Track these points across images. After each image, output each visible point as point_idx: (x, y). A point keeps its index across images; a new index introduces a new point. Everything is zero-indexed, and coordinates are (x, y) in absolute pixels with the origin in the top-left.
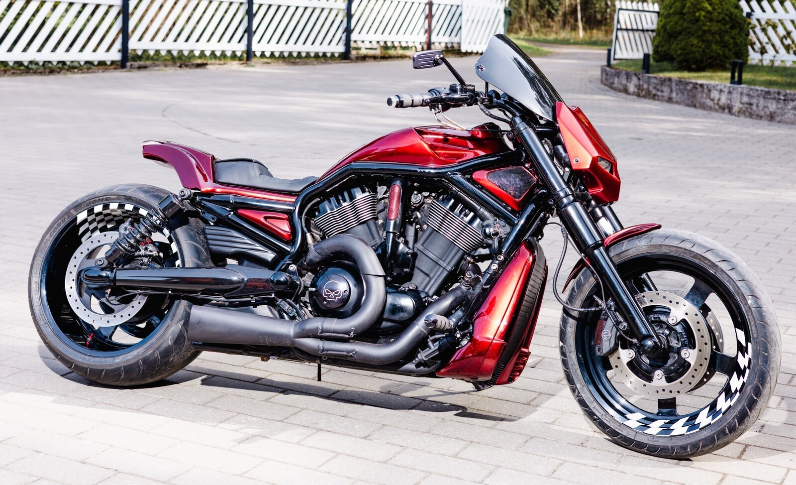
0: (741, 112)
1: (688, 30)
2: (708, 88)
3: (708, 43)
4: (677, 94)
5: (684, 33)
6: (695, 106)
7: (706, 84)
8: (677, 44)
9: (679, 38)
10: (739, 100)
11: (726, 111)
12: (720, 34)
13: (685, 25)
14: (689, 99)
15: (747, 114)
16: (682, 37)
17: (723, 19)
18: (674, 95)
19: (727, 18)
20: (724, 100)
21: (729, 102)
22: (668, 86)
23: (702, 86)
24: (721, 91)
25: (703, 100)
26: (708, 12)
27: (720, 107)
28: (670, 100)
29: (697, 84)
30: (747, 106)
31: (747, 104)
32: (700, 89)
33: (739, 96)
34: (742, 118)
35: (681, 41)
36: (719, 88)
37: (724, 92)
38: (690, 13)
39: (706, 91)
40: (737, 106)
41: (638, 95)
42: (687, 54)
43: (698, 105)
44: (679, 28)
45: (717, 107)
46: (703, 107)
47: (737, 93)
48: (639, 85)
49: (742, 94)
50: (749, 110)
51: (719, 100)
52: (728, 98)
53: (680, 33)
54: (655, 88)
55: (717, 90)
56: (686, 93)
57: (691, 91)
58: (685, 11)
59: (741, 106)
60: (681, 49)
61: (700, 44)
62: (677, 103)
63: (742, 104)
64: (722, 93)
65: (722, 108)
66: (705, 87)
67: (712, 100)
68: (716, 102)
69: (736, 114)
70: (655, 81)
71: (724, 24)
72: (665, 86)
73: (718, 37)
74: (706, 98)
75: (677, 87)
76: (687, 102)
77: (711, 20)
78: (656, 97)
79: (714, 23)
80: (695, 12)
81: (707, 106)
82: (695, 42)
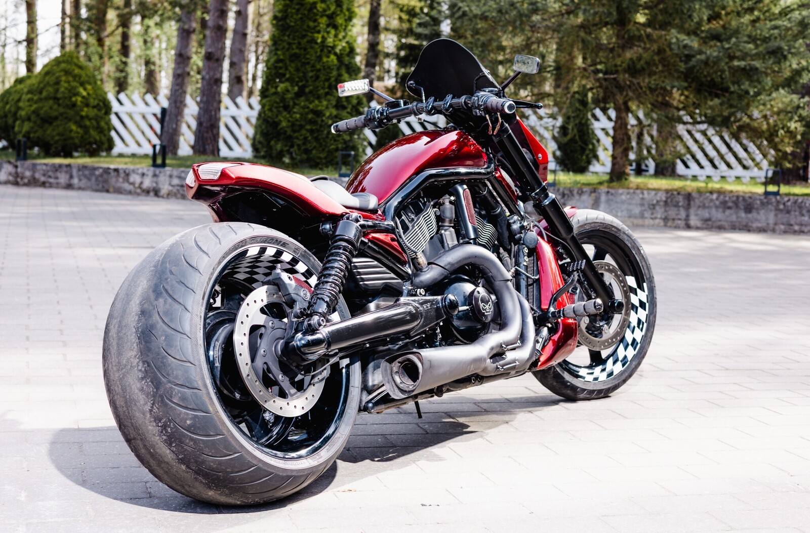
0: (169, 195)
1: (64, 116)
2: (125, 172)
3: (86, 128)
4: (80, 180)
5: (60, 118)
6: (108, 191)
7: (122, 169)
8: (54, 130)
9: (55, 124)
10: (168, 183)
11: (152, 194)
12: (96, 120)
13: (61, 110)
14: (98, 185)
15: (179, 196)
16: (59, 122)
17: (98, 105)
18: (75, 181)
19: (101, 104)
20: (147, 183)
21: (154, 185)
22: (66, 172)
23: (116, 170)
24: (143, 175)
25: (119, 185)
26: (83, 97)
27: (143, 191)
28: (69, 186)
29: (109, 169)
30: (179, 188)
31: (178, 185)
32: (113, 174)
33: (167, 179)
34: (173, 200)
35: (58, 126)
36: (140, 171)
37: (147, 175)
38: (65, 98)
39: (122, 175)
40: (165, 188)
41: (16, 184)
42: (65, 140)
43: (111, 190)
44: (55, 114)
45: (139, 191)
46: (119, 191)
47: (165, 175)
48: (16, 173)
49: (171, 176)
50: (181, 192)
51: (141, 183)
52: (153, 182)
53: (56, 118)
54: (44, 175)
55: (138, 174)
56: (93, 179)
57: (101, 175)
58: (59, 95)
59: (170, 188)
60: (59, 134)
61: (79, 130)
62: (80, 188)
63: (172, 186)
64: (145, 177)
65: (147, 192)
66: (121, 172)
67: (133, 184)
68: (137, 185)
69: (165, 196)
70: (44, 167)
71: (100, 110)
72: (60, 172)
73: (94, 122)
74: (123, 182)
75: (81, 173)
76: (95, 187)
77: (87, 105)
78: (47, 185)
79: (91, 109)
80: (70, 98)
81: (125, 190)
82: (74, 127)
